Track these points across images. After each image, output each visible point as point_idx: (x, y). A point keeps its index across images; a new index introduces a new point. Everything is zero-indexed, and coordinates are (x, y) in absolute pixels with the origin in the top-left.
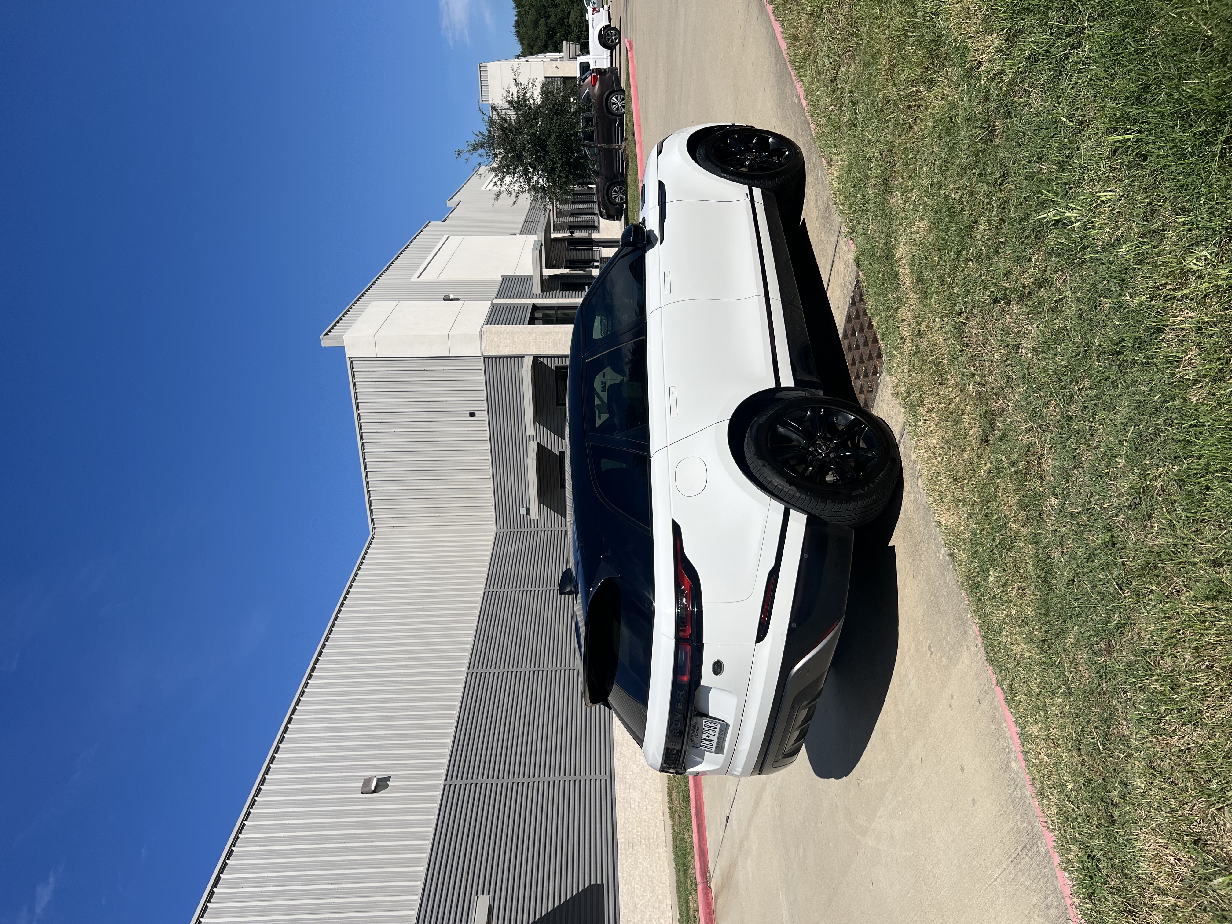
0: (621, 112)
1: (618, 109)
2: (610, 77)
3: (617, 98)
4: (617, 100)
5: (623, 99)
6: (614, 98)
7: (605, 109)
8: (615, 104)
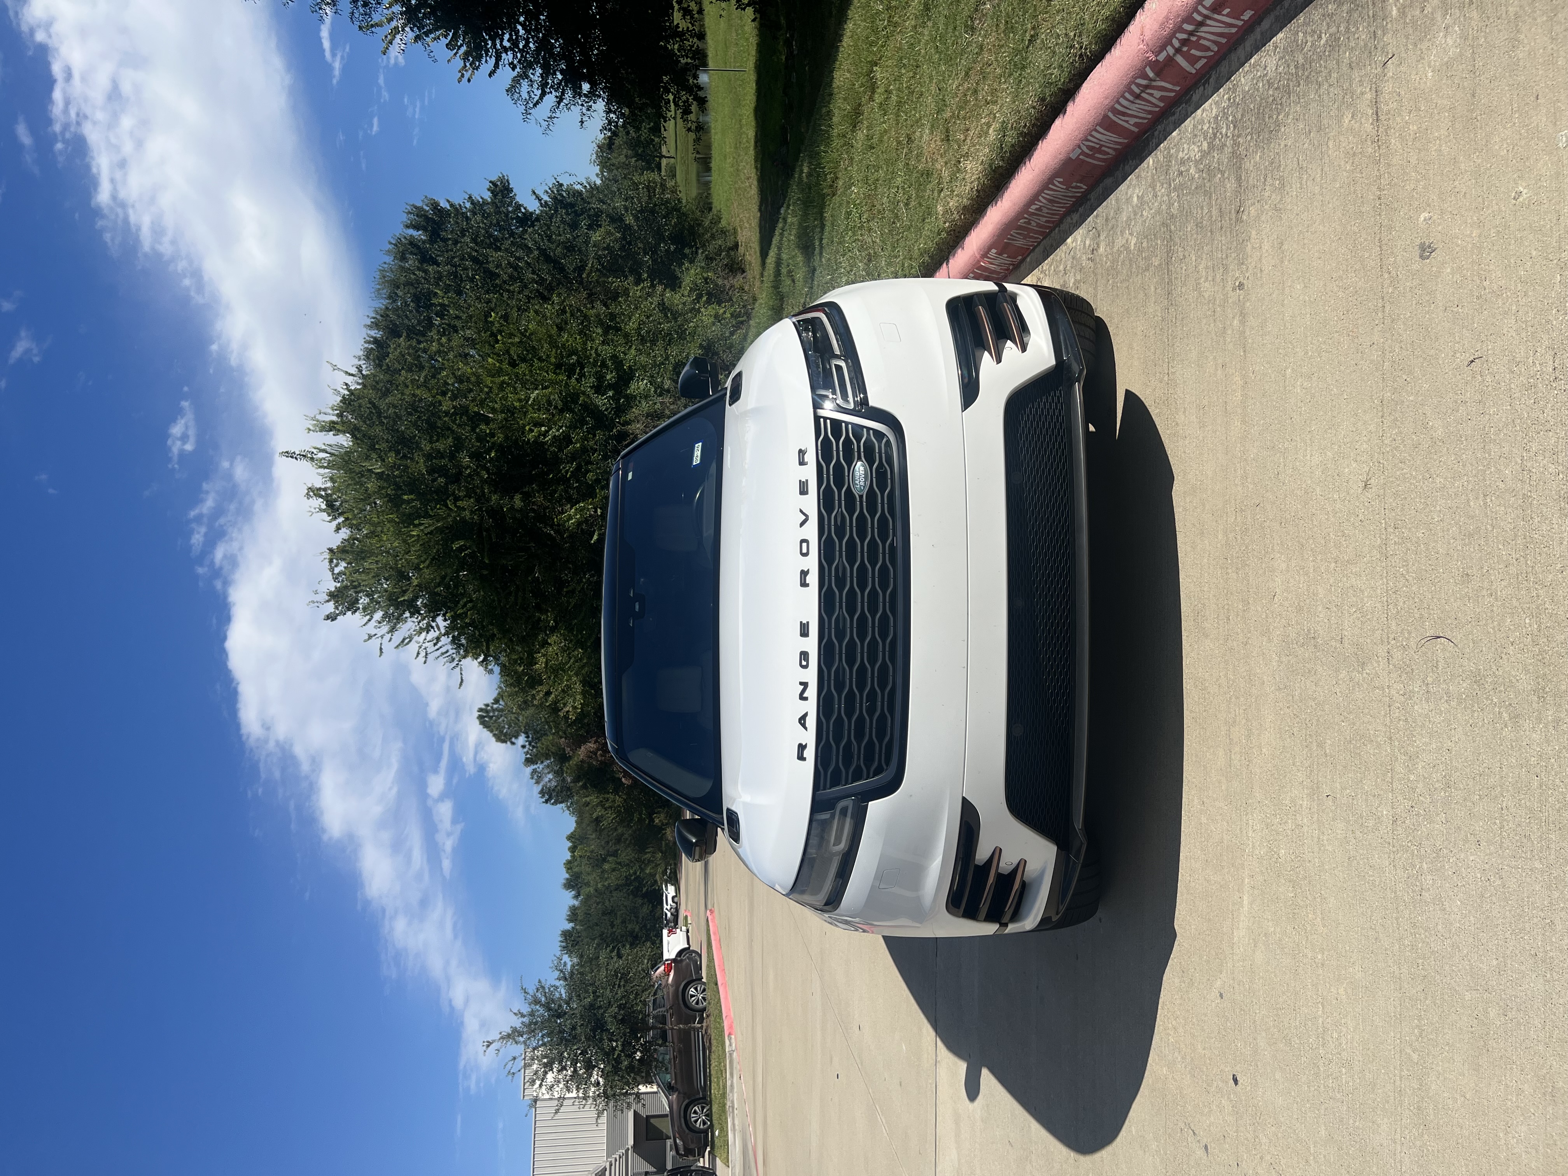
0: (701, 1005)
1: (697, 1003)
2: (688, 965)
3: (696, 989)
4: (697, 991)
5: (704, 990)
6: (692, 989)
7: (681, 1002)
8: (694, 996)
